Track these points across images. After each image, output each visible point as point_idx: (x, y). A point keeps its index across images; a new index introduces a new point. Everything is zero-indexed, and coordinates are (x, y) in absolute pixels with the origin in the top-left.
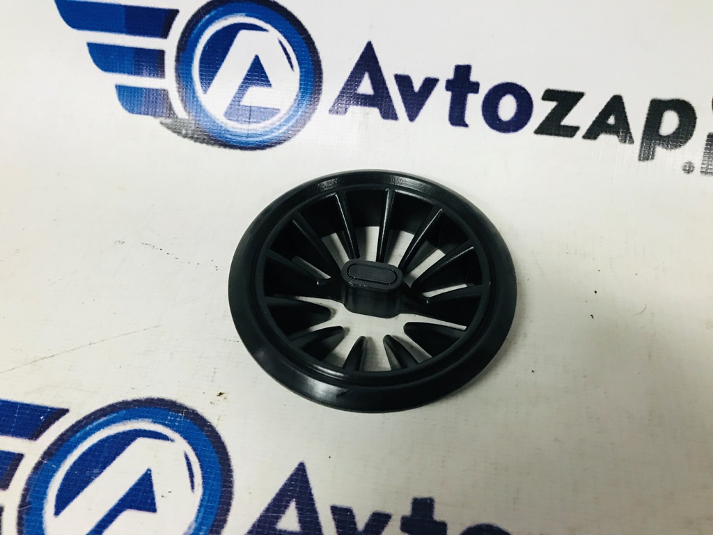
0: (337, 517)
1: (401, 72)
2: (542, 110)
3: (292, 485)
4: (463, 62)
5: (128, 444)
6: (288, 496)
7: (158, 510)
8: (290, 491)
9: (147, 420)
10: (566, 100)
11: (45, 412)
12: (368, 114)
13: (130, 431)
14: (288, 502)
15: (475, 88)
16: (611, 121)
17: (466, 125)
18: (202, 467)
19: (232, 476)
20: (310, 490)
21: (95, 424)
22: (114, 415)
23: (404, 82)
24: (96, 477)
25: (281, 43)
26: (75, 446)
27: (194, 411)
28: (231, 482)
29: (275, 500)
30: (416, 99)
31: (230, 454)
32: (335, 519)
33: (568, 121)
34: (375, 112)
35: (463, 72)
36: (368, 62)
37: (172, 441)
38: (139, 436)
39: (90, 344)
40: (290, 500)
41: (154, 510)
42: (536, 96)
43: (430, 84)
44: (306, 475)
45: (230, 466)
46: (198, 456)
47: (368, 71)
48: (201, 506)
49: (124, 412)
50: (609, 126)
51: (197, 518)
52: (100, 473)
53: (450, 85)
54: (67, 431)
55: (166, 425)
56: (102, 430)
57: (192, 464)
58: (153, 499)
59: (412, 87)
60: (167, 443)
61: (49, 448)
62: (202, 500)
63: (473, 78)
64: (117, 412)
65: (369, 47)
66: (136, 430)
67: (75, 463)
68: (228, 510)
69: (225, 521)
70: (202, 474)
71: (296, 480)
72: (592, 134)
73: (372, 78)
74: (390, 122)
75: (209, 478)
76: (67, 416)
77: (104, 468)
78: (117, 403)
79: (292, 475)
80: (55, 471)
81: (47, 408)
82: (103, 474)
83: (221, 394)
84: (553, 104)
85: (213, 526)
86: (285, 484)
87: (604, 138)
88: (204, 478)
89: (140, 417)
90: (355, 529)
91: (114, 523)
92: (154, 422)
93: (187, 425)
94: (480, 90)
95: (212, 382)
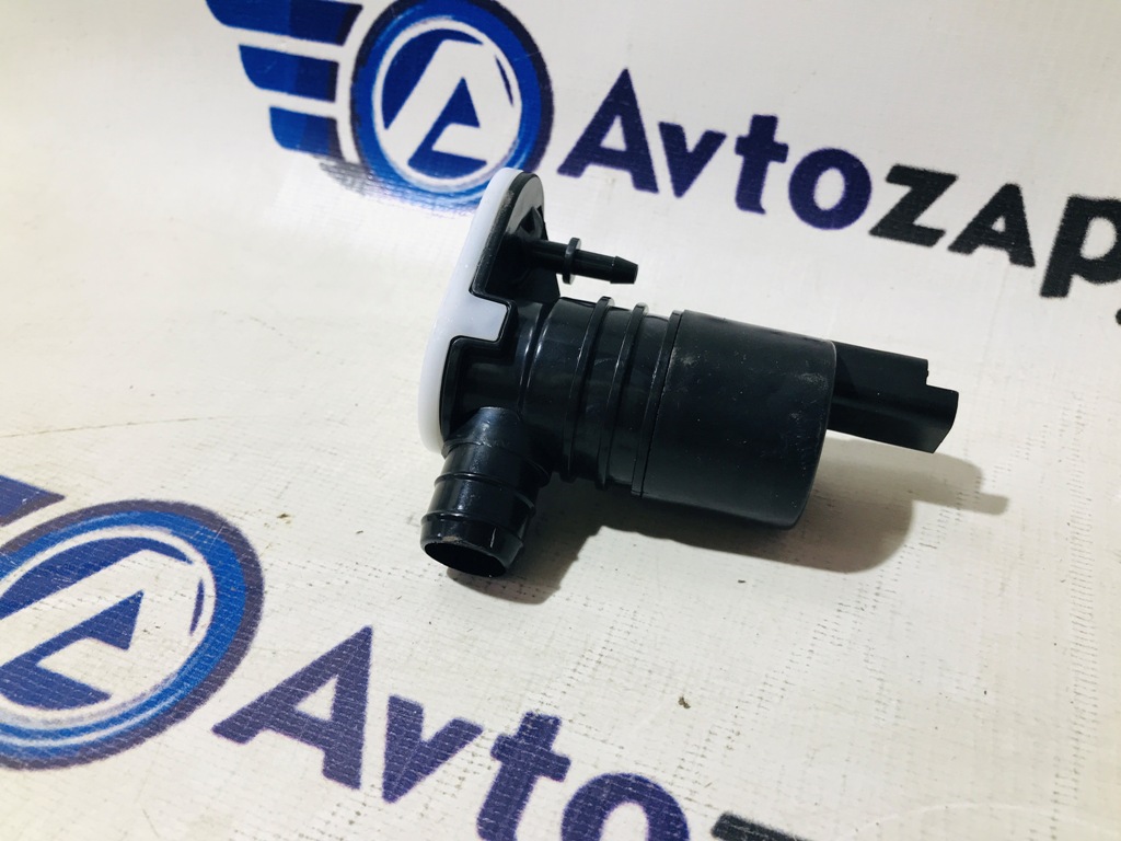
0: (393, 713)
1: (670, 119)
2: (885, 197)
3: (340, 655)
4: (764, 111)
5: (126, 555)
6: (329, 669)
7: (131, 649)
8: (334, 662)
9: (166, 529)
10: (925, 185)
11: (31, 494)
12: (614, 181)
13: (136, 539)
14: (327, 677)
15: (781, 153)
16: (999, 225)
17: (761, 211)
18: (217, 604)
19: (256, 625)
20: (368, 667)
21: (91, 521)
22: (123, 515)
23: (672, 134)
24: (63, 587)
25: (498, 63)
26: (53, 544)
27: (237, 530)
28: (252, 633)
29: (308, 670)
30: (688, 164)
31: (265, 595)
32: (390, 716)
33: (926, 219)
34: (624, 177)
35: (764, 126)
36: (621, 100)
37: (190, 562)
38: (145, 547)
39: (129, 424)
40: (330, 675)
41: (125, 646)
42: (877, 173)
43: (712, 141)
44: (369, 647)
45: (259, 610)
46: (218, 588)
47: (620, 114)
48: (195, 654)
49: (139, 514)
50: (996, 233)
51: (182, 670)
52: (69, 584)
53: (743, 146)
54: (51, 522)
55: (190, 542)
56: (98, 531)
57: (205, 597)
58: (131, 632)
59: (683, 144)
60: (179, 564)
61: (17, 539)
62: (199, 648)
63: (780, 136)
64: (129, 513)
65: (625, 78)
66: (144, 540)
67: (42, 565)
68: (232, 669)
69: (221, 683)
70: (215, 613)
71: (352, 650)
72: (965, 244)
73: (625, 125)
74: (646, 195)
75: (221, 621)
76: (57, 504)
77: (80, 578)
78: (133, 502)
79: (347, 642)
80: (10, 569)
81: (35, 489)
82: (74, 585)
83: (284, 516)
84: (903, 191)
85: (201, 685)
86: (332, 652)
87: (984, 253)
88: (214, 618)
89: (158, 524)
90: (417, 737)
91: (61, 651)
92: (174, 534)
93: (217, 546)
94: (789, 158)
95: (278, 498)
